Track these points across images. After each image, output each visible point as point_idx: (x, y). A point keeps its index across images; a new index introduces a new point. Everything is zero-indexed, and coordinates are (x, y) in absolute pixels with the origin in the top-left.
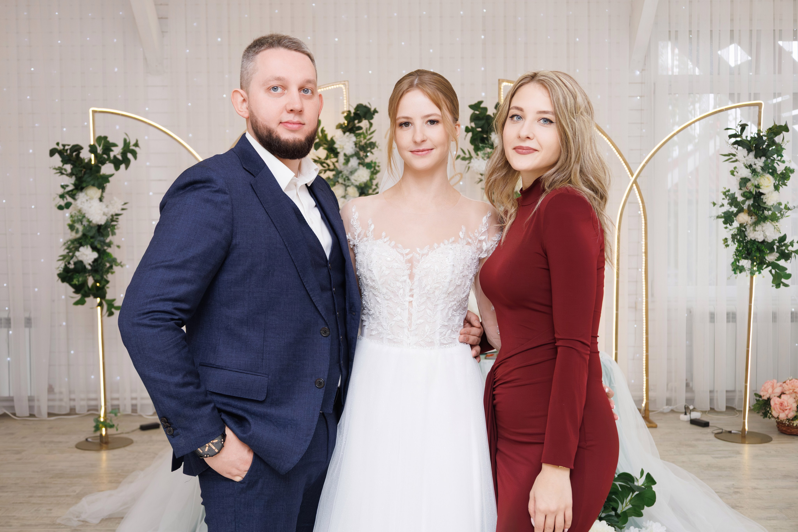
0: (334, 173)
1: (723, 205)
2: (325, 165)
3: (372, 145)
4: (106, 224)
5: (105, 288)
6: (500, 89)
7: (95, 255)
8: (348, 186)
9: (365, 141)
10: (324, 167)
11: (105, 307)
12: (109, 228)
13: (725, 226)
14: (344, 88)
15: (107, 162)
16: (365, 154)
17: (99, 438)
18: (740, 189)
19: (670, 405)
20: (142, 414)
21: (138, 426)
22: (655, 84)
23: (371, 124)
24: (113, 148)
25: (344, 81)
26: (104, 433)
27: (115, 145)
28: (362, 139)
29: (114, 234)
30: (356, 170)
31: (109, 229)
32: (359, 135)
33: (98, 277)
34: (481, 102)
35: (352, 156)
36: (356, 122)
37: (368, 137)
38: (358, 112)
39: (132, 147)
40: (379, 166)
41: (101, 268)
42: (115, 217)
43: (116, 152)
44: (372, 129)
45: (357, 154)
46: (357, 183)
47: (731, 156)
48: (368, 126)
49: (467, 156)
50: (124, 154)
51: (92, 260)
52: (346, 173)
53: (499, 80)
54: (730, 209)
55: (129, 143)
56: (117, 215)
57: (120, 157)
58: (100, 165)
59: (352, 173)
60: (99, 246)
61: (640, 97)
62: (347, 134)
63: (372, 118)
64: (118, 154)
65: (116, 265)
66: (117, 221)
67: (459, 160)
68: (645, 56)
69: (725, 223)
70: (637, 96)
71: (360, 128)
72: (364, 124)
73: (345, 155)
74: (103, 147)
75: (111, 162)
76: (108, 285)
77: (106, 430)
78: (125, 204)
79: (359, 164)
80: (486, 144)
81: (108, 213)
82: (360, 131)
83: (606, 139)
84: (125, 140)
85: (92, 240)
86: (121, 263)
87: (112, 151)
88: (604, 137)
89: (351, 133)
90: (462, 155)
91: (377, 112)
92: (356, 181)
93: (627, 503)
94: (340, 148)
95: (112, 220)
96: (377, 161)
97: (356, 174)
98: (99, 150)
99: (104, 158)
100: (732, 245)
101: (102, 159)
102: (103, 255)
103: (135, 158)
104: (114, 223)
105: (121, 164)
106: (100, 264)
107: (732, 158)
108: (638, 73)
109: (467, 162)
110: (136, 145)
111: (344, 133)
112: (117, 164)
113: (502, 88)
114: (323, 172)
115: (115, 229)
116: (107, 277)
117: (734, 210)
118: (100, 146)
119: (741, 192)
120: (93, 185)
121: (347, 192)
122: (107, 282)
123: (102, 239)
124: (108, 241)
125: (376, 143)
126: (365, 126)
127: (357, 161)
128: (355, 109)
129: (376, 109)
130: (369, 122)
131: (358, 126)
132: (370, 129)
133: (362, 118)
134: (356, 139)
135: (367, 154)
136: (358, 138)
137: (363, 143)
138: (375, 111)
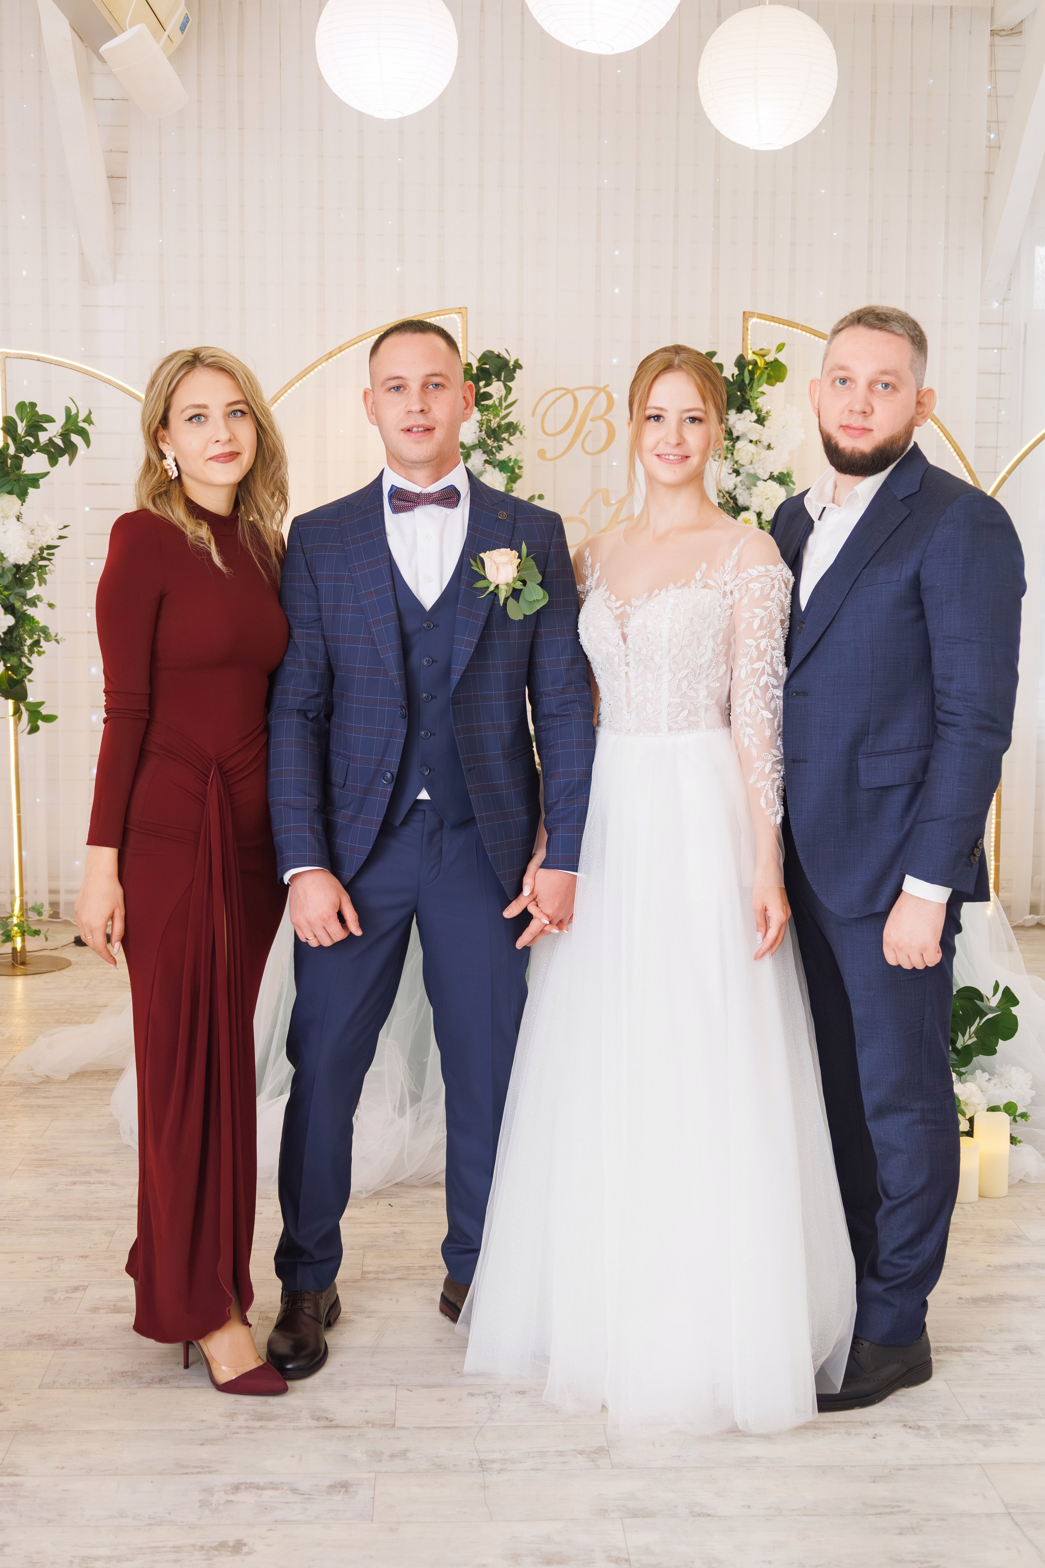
3: (512, 428)
4: (30, 563)
5: (26, 681)
6: (745, 329)
7: (10, 620)
9: (498, 419)
11: (25, 716)
12: (34, 571)
14: (458, 320)
15: (35, 450)
16: (495, 445)
17: (11, 955)
19: (1037, 914)
20: (69, 919)
21: (73, 940)
22: (1026, 326)
23: (509, 390)
24: (45, 425)
25: (460, 308)
26: (19, 946)
27: (50, 420)
28: (492, 417)
29: (42, 581)
31: (35, 574)
32: (487, 408)
33: (14, 661)
35: (474, 447)
36: (482, 383)
37: (503, 413)
38: (487, 366)
39: (81, 424)
40: (520, 468)
41: (18, 644)
42: (46, 552)
43: (52, 432)
44: (509, 401)
45: (481, 445)
48: (504, 392)
50: (65, 436)
51: (5, 629)
53: (744, 312)
55: (77, 414)
56: (50, 547)
57: (59, 442)
58: (22, 455)
60: (18, 604)
61: (998, 349)
63: (512, 379)
64: (55, 436)
65: (47, 639)
66: (50, 560)
68: (1011, 274)
70: (993, 349)
71: (487, 396)
72: (496, 388)
74: (28, 422)
75: (42, 450)
76: (29, 677)
77: (23, 941)
78: (65, 527)
79: (486, 461)
81: (34, 544)
82: (489, 402)
83: (935, 427)
84: (68, 410)
85: (6, 593)
86: (56, 636)
87: (45, 430)
91: (520, 367)
93: (971, 1034)
95: (43, 559)
96: (518, 458)
98: (21, 428)
99: (30, 441)
101: (25, 444)
102: (24, 621)
103: (88, 442)
104: (41, 563)
105: (62, 455)
106: (17, 636)
108: (996, 305)
110: (88, 420)
112: (54, 453)
113: (749, 328)
115: (46, 574)
116: (29, 661)
118: (22, 422)
120: (10, 493)
122: (30, 670)
123: (22, 590)
124: (30, 594)
125: (518, 425)
126: (497, 393)
127: (485, 457)
128: (479, 360)
129: (519, 362)
130: (506, 386)
131: (485, 393)
132: (506, 398)
133: (493, 377)
134: (482, 416)
135: (500, 443)
136: (485, 415)
137: (494, 424)
138: (518, 366)
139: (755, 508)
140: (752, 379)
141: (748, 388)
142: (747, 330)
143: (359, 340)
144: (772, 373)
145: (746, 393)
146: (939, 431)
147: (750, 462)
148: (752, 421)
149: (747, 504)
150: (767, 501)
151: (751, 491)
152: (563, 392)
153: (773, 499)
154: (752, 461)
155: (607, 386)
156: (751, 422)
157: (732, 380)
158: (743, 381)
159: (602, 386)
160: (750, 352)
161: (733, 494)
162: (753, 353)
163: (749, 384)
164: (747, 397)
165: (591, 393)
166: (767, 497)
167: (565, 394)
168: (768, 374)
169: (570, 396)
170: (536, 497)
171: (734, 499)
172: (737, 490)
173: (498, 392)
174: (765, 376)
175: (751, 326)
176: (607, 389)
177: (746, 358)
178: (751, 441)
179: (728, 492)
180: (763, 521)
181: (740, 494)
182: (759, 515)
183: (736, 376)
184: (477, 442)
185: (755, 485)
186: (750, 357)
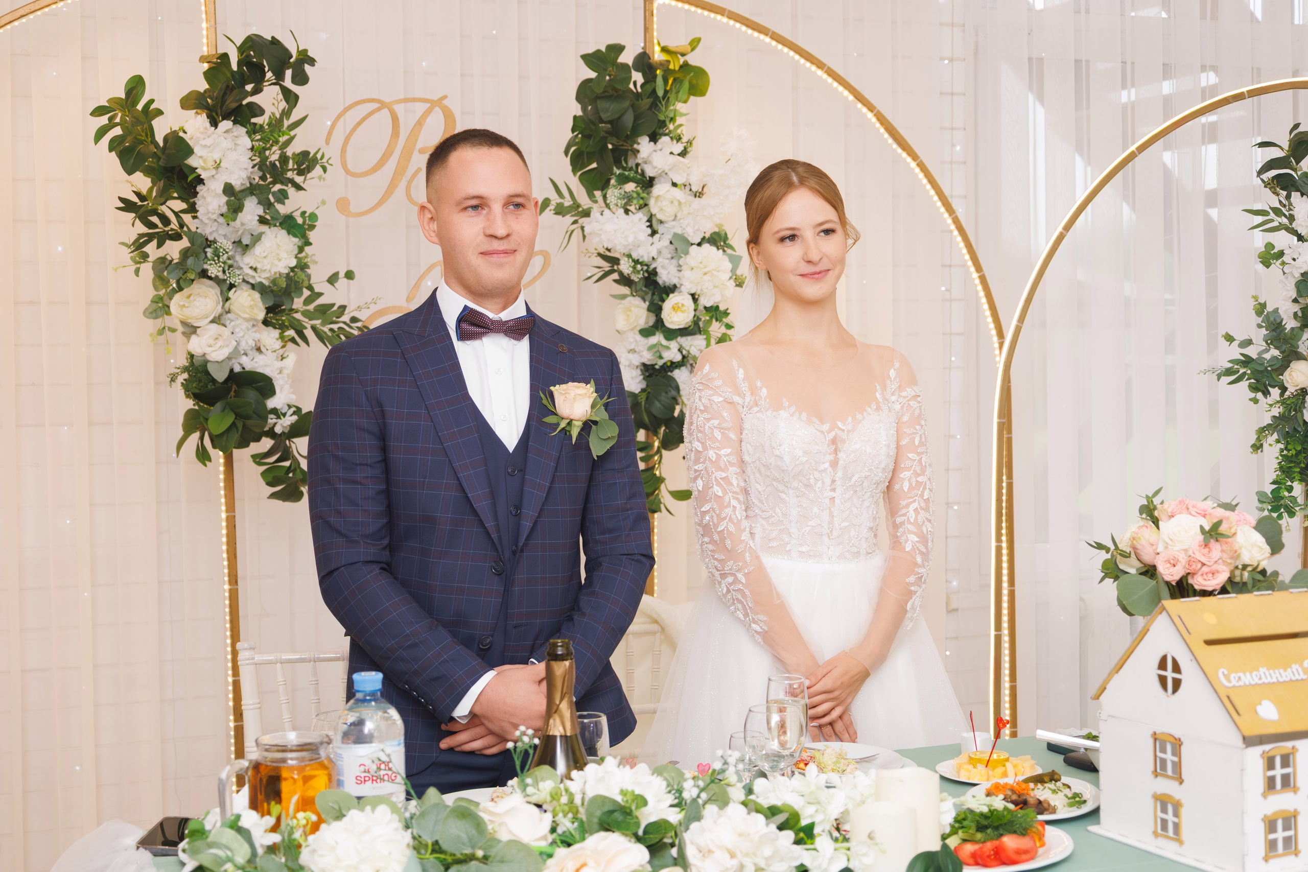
0: (185, 243)
1: (1248, 343)
2: (155, 219)
8: (232, 286)
10: (154, 226)
13: (1252, 395)
18: (1295, 301)
23: (291, 98)
30: (257, 238)
32: (259, 128)
34: (617, 49)
36: (249, 87)
38: (255, 60)
40: (312, 225)
44: (296, 115)
45: (252, 190)
46: (262, 278)
47: (1272, 215)
49: (568, 202)
52: (225, 243)
54: (1267, 351)
59: (243, 247)
62: (226, 125)
63: (301, 79)
67: (548, 213)
69: (1254, 388)
71: (257, 110)
73: (228, 189)
80: (625, 169)
82: (260, 120)
83: (913, 165)
88: (909, 160)
89: (235, 122)
90: (555, 199)
91: (312, 62)
92: (255, 270)
94: (205, 169)
96: (313, 211)
97: (258, 250)
100: (1270, 445)
107: (1272, 221)
109: (569, 219)
111: (214, 124)
113: (655, 12)
114: (155, 243)
117: (1275, 352)
119: (1296, 308)
121: (227, 304)
125: (319, 156)
126: (273, 104)
127: (260, 211)
128: (241, 49)
129: (309, 54)
130: (287, 93)
131: (250, 104)
132: (286, 113)
133: (269, 75)
134: (252, 141)
135: (285, 188)
136: (257, 140)
137: (274, 156)
138: (306, 58)
139: (687, 287)
140: (666, 92)
141: (663, 103)
142: (653, 15)
143: (29, 11)
144: (694, 82)
145: (659, 110)
146: (917, 170)
147: (673, 218)
148: (676, 152)
149: (675, 281)
150: (706, 278)
151: (681, 262)
152: (376, 105)
153: (715, 273)
154: (676, 216)
155: (445, 97)
156: (671, 153)
157: (635, 91)
158: (654, 91)
159: (435, 97)
160: (657, 49)
161: (652, 267)
162: (664, 50)
163: (664, 98)
164: (662, 117)
165: (421, 108)
166: (706, 270)
167: (378, 109)
168: (690, 83)
169: (385, 113)
170: (342, 275)
171: (654, 273)
172: (660, 260)
173: (276, 103)
174: (686, 85)
175: (658, 9)
176: (445, 102)
177: (652, 58)
178: (674, 185)
179: (647, 265)
180: (701, 308)
181: (663, 267)
182: (694, 297)
183: (642, 86)
184: (248, 185)
185: (687, 253)
186: (658, 56)
